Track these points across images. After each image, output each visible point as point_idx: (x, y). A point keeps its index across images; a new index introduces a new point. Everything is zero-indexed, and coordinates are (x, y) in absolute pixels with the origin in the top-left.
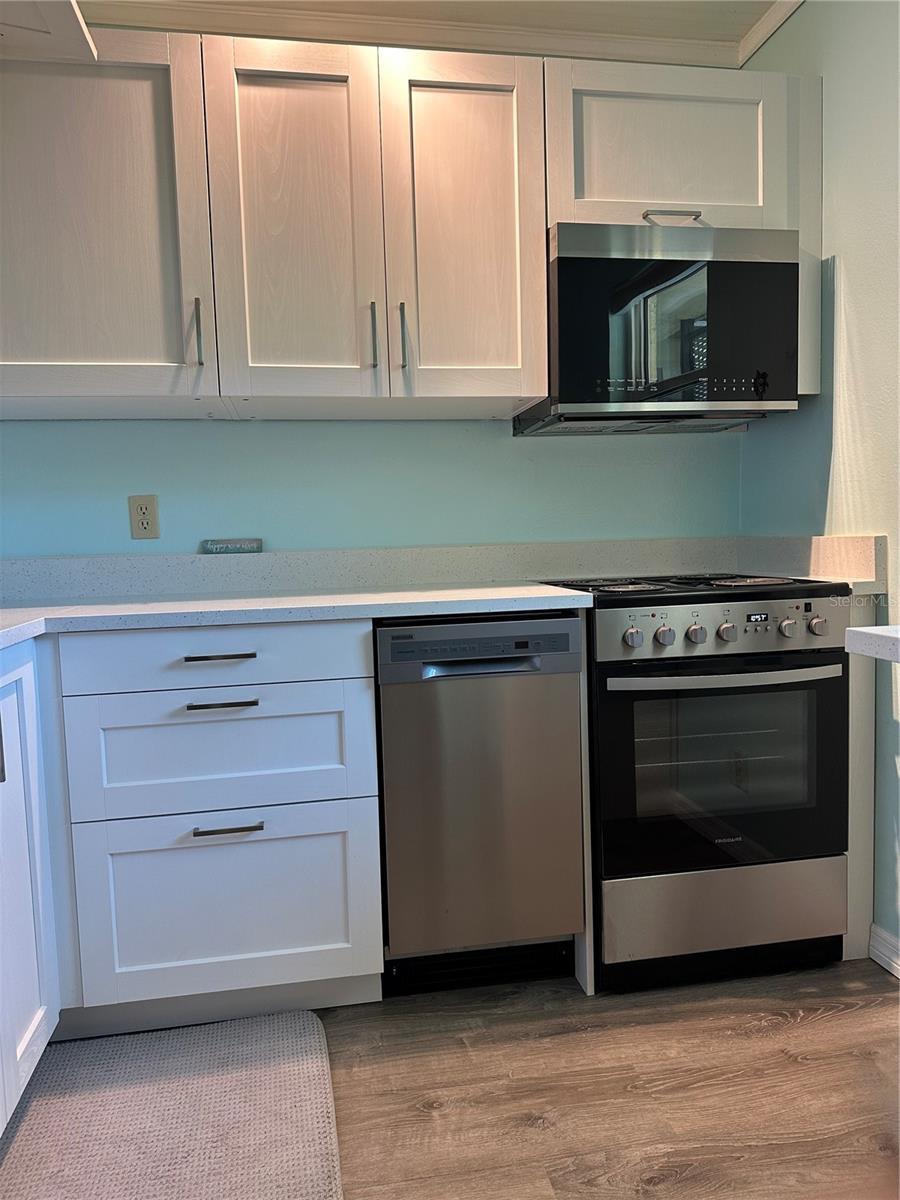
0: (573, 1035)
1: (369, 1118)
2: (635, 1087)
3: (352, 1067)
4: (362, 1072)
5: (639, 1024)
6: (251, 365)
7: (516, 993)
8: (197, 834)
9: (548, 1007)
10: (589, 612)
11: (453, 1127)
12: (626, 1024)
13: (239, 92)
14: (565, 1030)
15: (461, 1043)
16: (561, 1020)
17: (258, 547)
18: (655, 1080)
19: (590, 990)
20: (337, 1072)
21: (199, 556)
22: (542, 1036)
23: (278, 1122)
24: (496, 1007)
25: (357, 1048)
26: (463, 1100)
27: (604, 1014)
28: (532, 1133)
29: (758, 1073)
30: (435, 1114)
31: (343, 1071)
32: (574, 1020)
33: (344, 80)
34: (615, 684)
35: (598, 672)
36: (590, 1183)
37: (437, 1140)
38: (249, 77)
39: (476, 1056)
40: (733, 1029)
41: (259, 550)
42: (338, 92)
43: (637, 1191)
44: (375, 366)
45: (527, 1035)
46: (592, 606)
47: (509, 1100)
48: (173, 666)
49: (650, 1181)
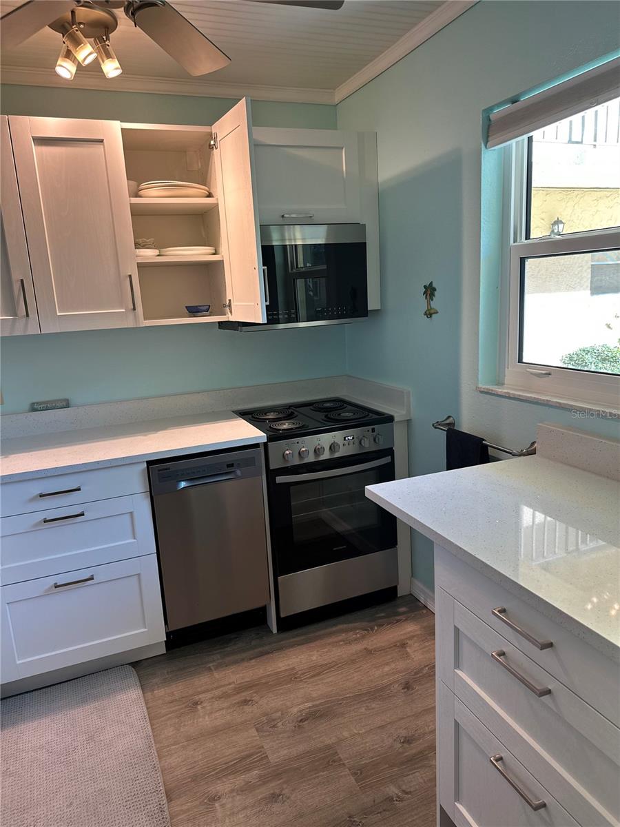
0: (266, 656)
1: (167, 715)
2: (296, 678)
3: (153, 690)
4: (160, 692)
5: (298, 645)
6: (58, 314)
7: (236, 638)
8: (56, 586)
9: (253, 643)
10: (265, 444)
11: (208, 712)
12: (292, 646)
13: (35, 150)
14: (262, 654)
15: (210, 669)
16: (260, 649)
17: (66, 404)
18: (305, 673)
19: (275, 631)
20: (146, 695)
21: (31, 413)
22: (251, 659)
23: (120, 725)
24: (227, 647)
25: (155, 680)
26: (213, 698)
27: (282, 642)
28: (247, 709)
29: (353, 661)
30: (199, 707)
31: (150, 694)
32: (267, 648)
33: (102, 141)
34: (280, 479)
35: (272, 474)
36: (274, 726)
37: (201, 720)
38: (42, 141)
39: (217, 675)
40: (344, 641)
41: (68, 406)
42: (98, 149)
43: (295, 727)
44: (134, 309)
45: (243, 660)
46: (266, 441)
47: (235, 694)
48: (33, 499)
49: (301, 721)
